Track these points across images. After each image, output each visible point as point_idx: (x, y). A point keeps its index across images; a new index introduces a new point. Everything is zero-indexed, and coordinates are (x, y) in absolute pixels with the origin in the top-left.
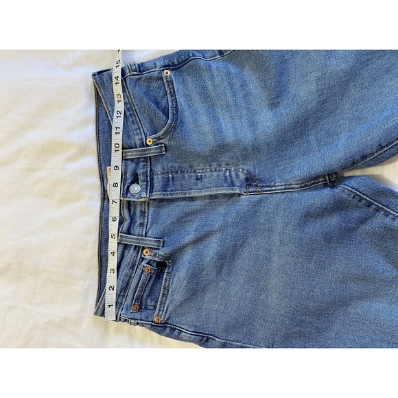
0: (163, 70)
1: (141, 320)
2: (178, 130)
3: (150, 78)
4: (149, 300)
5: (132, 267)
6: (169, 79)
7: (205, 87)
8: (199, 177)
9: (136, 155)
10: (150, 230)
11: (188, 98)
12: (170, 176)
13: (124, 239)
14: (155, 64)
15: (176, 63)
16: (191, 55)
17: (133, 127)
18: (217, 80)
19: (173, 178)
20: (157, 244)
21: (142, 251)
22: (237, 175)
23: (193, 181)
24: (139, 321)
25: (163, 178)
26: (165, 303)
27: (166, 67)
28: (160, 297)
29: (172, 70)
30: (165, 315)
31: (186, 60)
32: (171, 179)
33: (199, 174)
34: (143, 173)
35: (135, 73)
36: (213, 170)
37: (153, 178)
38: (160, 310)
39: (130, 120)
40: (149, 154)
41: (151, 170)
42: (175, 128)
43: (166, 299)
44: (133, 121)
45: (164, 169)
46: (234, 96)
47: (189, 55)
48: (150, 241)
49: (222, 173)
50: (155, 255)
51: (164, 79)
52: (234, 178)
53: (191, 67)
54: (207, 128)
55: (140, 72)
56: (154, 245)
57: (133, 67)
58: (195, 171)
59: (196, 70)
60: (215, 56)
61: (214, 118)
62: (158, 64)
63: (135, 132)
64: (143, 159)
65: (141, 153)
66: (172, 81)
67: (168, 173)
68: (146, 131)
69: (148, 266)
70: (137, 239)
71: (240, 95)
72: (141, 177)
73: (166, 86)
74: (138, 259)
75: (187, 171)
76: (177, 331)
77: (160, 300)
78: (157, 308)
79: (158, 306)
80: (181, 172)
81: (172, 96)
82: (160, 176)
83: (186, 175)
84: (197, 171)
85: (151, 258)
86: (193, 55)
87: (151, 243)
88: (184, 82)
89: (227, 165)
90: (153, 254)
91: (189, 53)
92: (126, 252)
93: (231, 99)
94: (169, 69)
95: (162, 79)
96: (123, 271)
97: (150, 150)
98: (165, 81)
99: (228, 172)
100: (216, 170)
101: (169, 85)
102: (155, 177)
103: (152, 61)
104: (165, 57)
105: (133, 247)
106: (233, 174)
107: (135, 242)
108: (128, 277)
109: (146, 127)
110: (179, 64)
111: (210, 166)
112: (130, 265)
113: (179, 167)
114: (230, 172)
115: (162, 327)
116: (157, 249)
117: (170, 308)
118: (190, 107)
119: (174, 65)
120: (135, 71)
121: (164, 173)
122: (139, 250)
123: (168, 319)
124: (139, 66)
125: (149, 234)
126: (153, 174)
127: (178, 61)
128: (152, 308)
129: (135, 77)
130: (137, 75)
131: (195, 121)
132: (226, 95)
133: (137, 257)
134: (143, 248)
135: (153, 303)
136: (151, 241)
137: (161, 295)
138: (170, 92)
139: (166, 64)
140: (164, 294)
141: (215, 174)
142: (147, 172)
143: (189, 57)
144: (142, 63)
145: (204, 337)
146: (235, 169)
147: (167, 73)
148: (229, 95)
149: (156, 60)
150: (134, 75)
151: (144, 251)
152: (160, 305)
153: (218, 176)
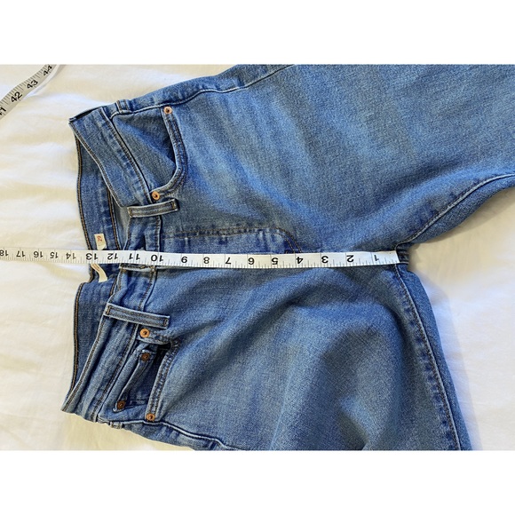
0: (163, 107)
1: (129, 420)
2: (190, 182)
3: (146, 118)
4: (140, 393)
5: (122, 353)
6: (171, 119)
7: (222, 128)
8: (224, 240)
9: (142, 214)
10: (152, 304)
11: (199, 142)
12: (186, 239)
13: (113, 312)
14: (152, 99)
15: (181, 98)
16: (201, 87)
17: (133, 180)
18: (237, 117)
19: (189, 241)
20: (161, 322)
21: (139, 331)
22: (273, 237)
23: (216, 245)
24: (125, 423)
25: (176, 242)
26: (158, 398)
27: (167, 102)
28: (154, 388)
29: (176, 106)
30: (160, 412)
31: (194, 93)
32: (187, 243)
33: (224, 236)
34: (151, 235)
35: (124, 111)
36: (242, 230)
37: (164, 242)
38: (152, 405)
39: (128, 171)
40: (158, 212)
41: (161, 232)
42: (185, 180)
43: (160, 392)
44: (131, 172)
45: (178, 230)
46: (260, 136)
47: (197, 87)
48: (151, 317)
49: (254, 235)
50: (157, 338)
51: (165, 118)
52: (269, 241)
53: (200, 102)
54: (227, 179)
55: (132, 109)
56: (157, 323)
57: (123, 104)
58: (218, 232)
59: (208, 105)
60: (232, 87)
61: (237, 167)
62: (156, 100)
63: (136, 186)
64: (152, 219)
65: (148, 212)
66: (175, 121)
67: (183, 235)
68: (149, 182)
69: (147, 351)
70: (133, 314)
71: (268, 134)
72: (149, 241)
73: (168, 128)
74: (132, 342)
75: (208, 233)
76: (174, 431)
77: (152, 392)
78: (150, 403)
79: (150, 400)
80: (200, 233)
81: (177, 141)
82: (172, 239)
83: (206, 238)
84: (221, 232)
85: (151, 341)
86: (204, 88)
87: (152, 320)
88: (191, 122)
89: (260, 224)
90: (154, 336)
91: (198, 85)
92: (114, 331)
93: (255, 141)
94: (171, 106)
95: (161, 118)
96: (108, 357)
97: (158, 207)
98: (166, 121)
99: (261, 233)
100: (245, 231)
101: (171, 127)
102: (166, 241)
103: (148, 95)
104: (165, 90)
105: (126, 325)
106: (268, 236)
107: (129, 318)
108: (115, 366)
109: (149, 178)
110: (184, 99)
111: (238, 225)
112: (120, 349)
113: (197, 227)
114: (264, 234)
115: (157, 426)
116: (160, 329)
117: (166, 404)
118: (204, 154)
119: (178, 100)
120: (125, 109)
121: (177, 236)
122: (133, 330)
123: (164, 416)
124: (130, 103)
125: (149, 308)
126: (164, 237)
127: (183, 95)
128: (143, 402)
129: (124, 116)
130: (128, 114)
131: (211, 172)
132: (248, 137)
133: (130, 339)
134: (141, 327)
135: (144, 397)
136: (153, 318)
137: (155, 384)
138: (174, 136)
139: (167, 98)
140: (158, 384)
141: (244, 236)
142: (156, 234)
143: (198, 89)
144: (134, 100)
145: (209, 441)
146: (270, 230)
147: (168, 111)
148: (253, 136)
149: (153, 94)
150: (123, 114)
151: (142, 332)
152: (153, 398)
153: (248, 238)
